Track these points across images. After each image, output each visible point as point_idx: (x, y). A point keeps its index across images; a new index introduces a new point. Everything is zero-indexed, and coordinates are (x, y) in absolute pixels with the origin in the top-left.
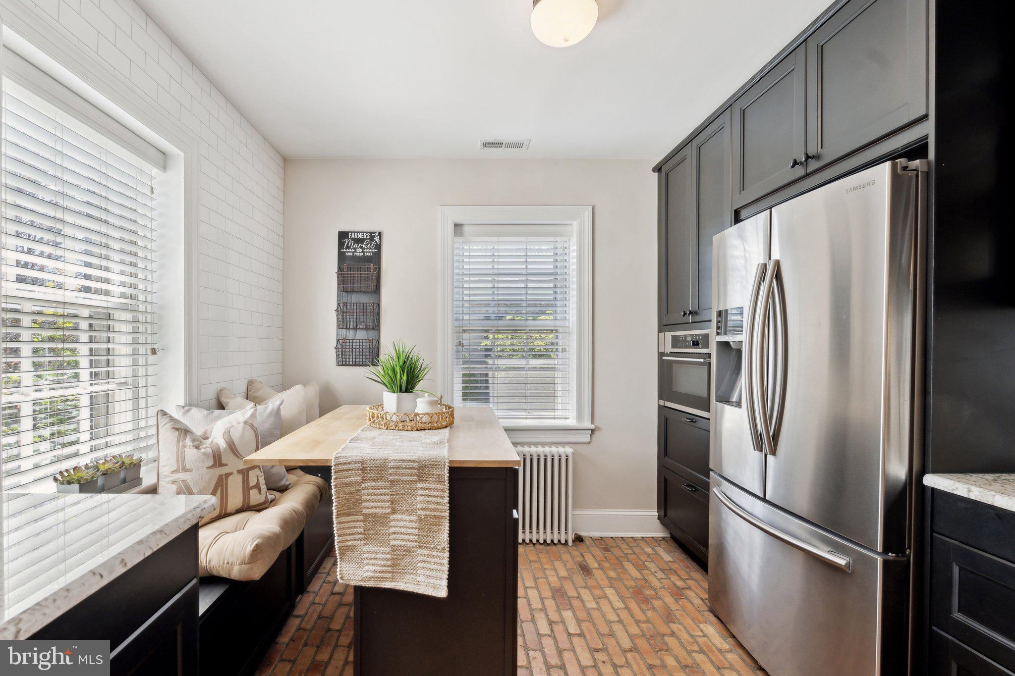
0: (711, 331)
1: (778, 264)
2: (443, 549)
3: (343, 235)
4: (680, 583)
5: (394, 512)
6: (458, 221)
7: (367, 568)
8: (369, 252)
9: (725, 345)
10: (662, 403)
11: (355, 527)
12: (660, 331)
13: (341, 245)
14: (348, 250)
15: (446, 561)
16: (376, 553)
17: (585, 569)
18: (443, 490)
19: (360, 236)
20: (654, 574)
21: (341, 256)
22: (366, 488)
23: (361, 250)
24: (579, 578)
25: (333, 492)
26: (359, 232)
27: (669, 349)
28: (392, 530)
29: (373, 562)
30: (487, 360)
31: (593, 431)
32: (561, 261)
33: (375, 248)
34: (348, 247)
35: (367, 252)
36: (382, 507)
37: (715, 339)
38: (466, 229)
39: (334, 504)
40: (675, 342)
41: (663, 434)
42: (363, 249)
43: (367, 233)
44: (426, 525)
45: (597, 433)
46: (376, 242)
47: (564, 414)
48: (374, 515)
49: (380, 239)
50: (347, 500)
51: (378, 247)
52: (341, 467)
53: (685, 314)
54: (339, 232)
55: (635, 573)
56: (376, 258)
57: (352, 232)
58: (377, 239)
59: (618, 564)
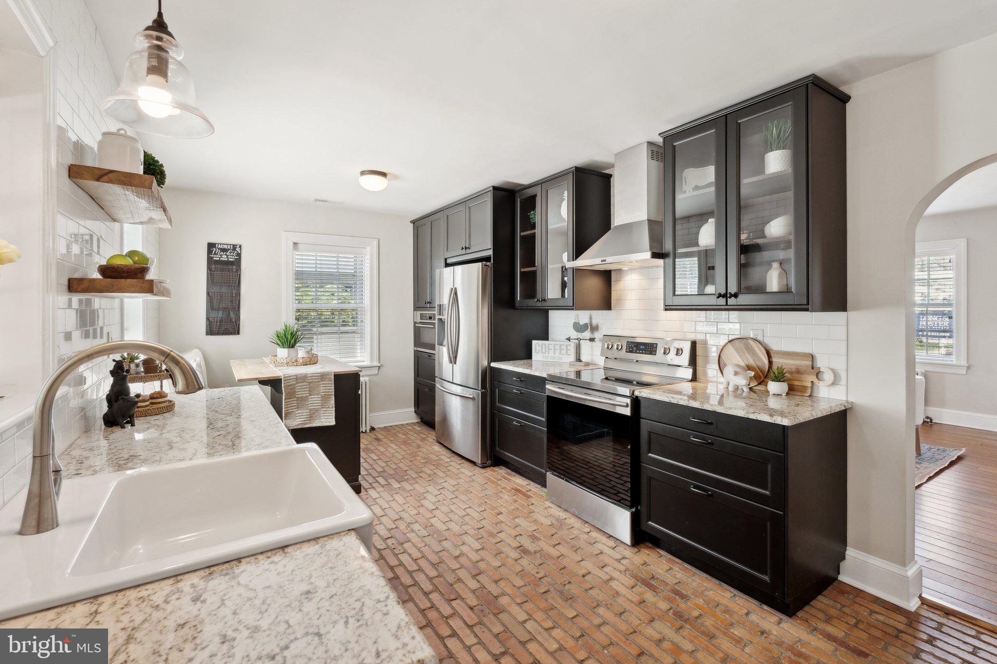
0: (436, 312)
1: (456, 289)
2: (332, 407)
3: (211, 246)
4: (424, 436)
5: (310, 395)
6: (295, 242)
7: (298, 420)
8: (232, 258)
9: (441, 320)
10: (416, 349)
11: (293, 403)
12: (414, 310)
13: (209, 252)
14: (215, 256)
15: (334, 412)
16: (303, 413)
17: (378, 440)
18: (332, 384)
19: (225, 247)
20: (413, 435)
21: (210, 261)
22: (298, 386)
23: (226, 256)
24: (376, 443)
25: (283, 389)
26: (225, 244)
27: (419, 320)
28: (309, 403)
29: (301, 417)
30: (312, 329)
31: (379, 367)
32: (360, 269)
33: (237, 256)
34: (215, 254)
35: (230, 258)
36: (305, 394)
37: (437, 317)
38: (300, 246)
39: (284, 394)
40: (422, 316)
41: (416, 364)
42: (227, 256)
43: (231, 245)
44: (325, 399)
45: (381, 368)
46: (237, 252)
47: (363, 359)
48: (301, 397)
49: (240, 250)
50: (289, 392)
51: (239, 255)
52: (286, 379)
53: (426, 303)
54: (208, 243)
55: (403, 436)
56: (237, 262)
57: (218, 244)
58: (238, 249)
59: (395, 435)
